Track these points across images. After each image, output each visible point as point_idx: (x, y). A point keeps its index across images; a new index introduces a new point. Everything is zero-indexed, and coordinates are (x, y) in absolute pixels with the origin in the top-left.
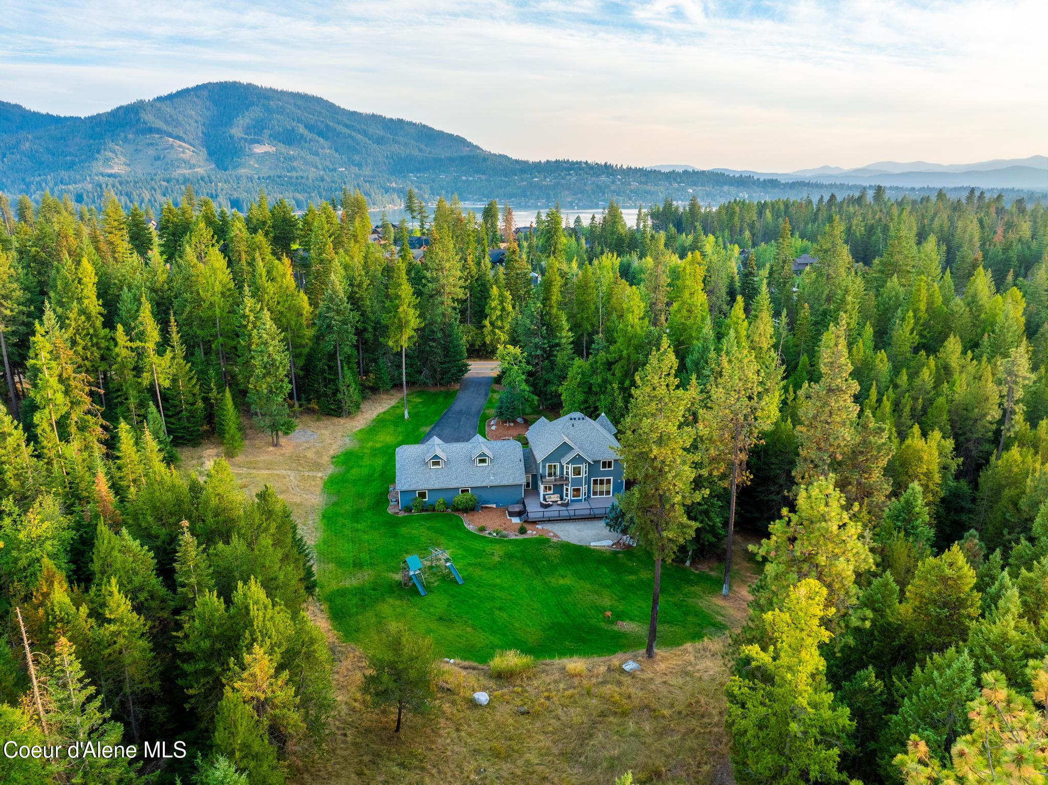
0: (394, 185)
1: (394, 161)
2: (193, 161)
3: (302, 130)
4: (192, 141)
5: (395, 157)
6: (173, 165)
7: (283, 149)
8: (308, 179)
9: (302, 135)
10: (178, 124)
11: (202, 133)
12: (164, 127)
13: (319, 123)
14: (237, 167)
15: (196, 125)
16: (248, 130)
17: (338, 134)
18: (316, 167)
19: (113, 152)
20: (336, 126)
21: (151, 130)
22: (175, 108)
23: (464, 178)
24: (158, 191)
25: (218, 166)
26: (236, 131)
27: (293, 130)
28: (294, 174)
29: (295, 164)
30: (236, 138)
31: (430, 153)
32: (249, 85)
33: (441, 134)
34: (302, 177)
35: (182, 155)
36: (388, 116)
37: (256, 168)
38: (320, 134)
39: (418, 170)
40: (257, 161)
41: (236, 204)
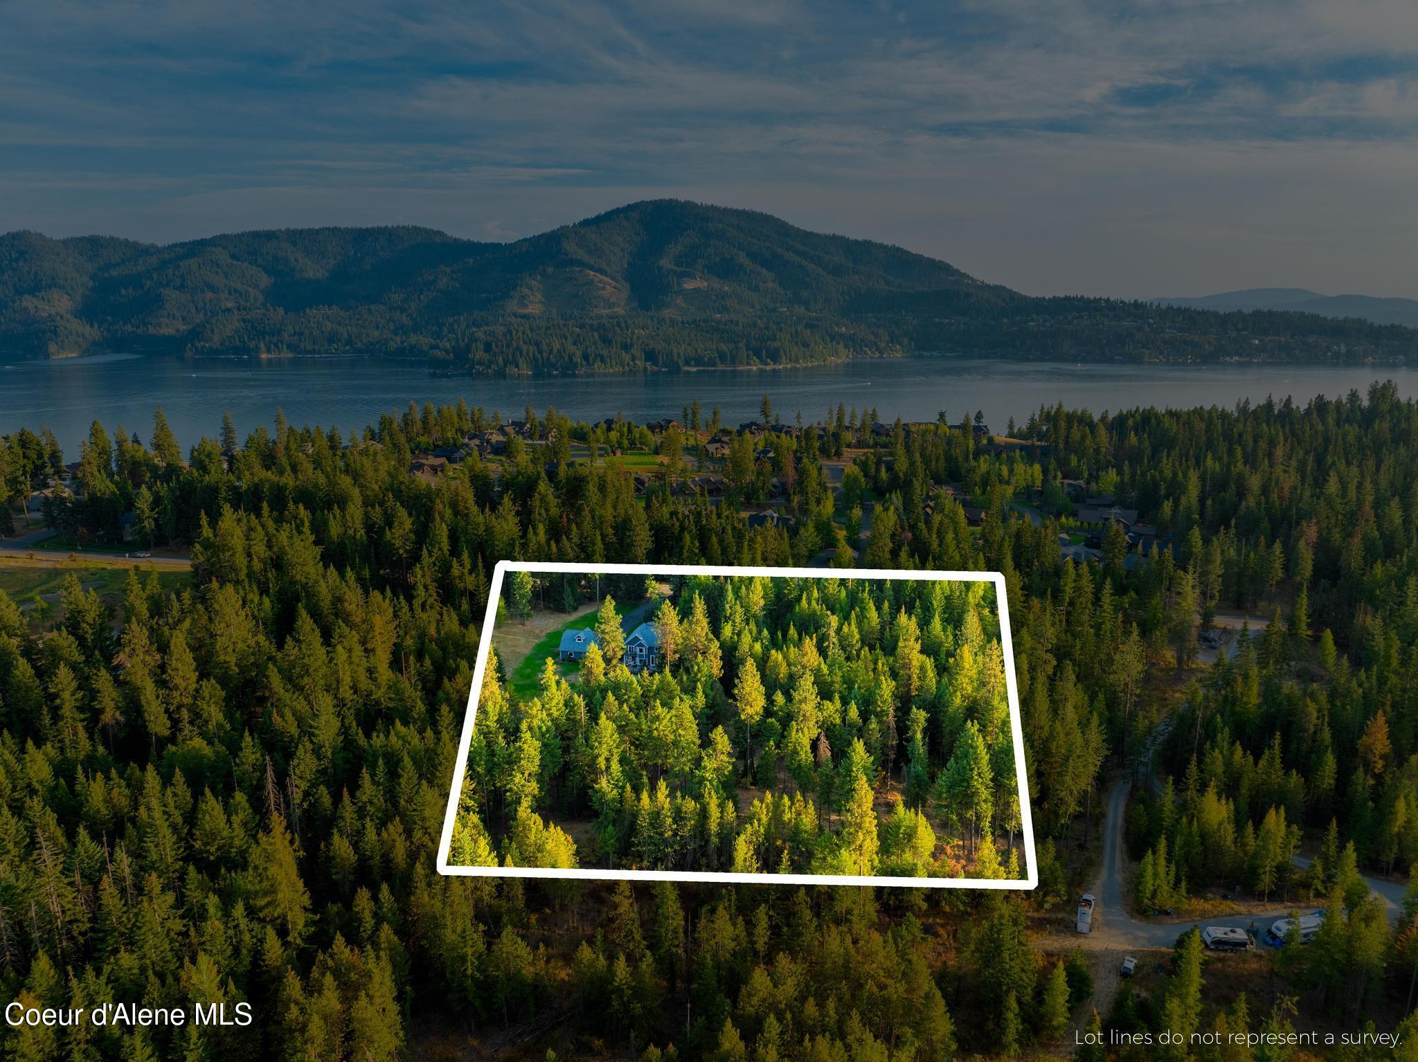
0: (843, 330)
1: (851, 297)
2: (613, 299)
3: (743, 259)
4: (616, 275)
5: (852, 292)
6: (589, 306)
7: (717, 284)
8: (737, 324)
9: (741, 266)
10: (602, 254)
11: (628, 264)
12: (587, 258)
13: (765, 250)
14: (661, 306)
15: (621, 254)
16: (679, 259)
17: (786, 263)
18: (751, 308)
19: (530, 288)
20: (785, 253)
21: (571, 262)
22: (601, 235)
23: (937, 320)
24: (570, 339)
25: (638, 304)
26: (666, 262)
27: (732, 259)
29: (728, 303)
30: (664, 271)
31: (899, 286)
32: (688, 202)
33: (919, 258)
34: (732, 322)
35: (602, 292)
36: (853, 237)
37: (682, 309)
38: (764, 263)
39: (880, 309)
40: (685, 300)
41: (650, 356)
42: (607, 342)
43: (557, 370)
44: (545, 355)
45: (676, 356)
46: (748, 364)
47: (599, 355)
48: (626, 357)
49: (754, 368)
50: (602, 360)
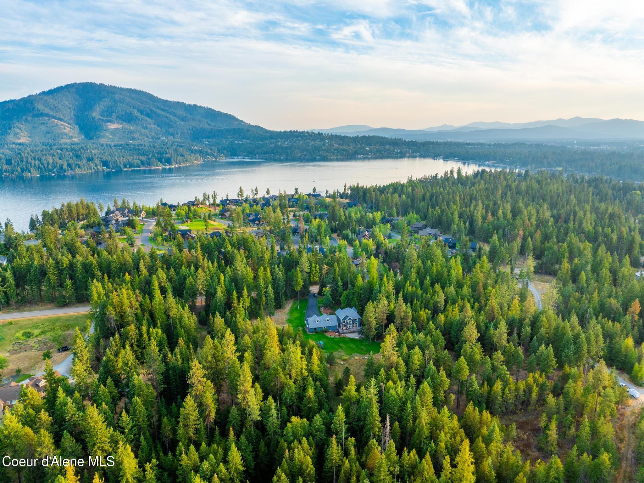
0: (195, 147)
1: (194, 132)
2: (71, 134)
3: (136, 113)
4: (69, 121)
5: (194, 129)
6: (58, 137)
7: (127, 126)
8: (145, 146)
9: (137, 117)
10: (59, 110)
11: (74, 115)
12: (50, 112)
13: (147, 109)
14: (99, 137)
15: (69, 110)
16: (103, 113)
17: (159, 115)
18: (148, 137)
19: (20, 128)
20: (157, 110)
21: (42, 115)
22: (56, 100)
23: (236, 142)
24: (57, 156)
25: (86, 136)
26: (96, 114)
27: (131, 113)
28: (136, 142)
29: (135, 135)
30: (96, 119)
31: (215, 126)
32: (101, 84)
33: (220, 114)
34: (141, 145)
35: (64, 130)
36: (187, 103)
37: (111, 138)
38: (148, 115)
39: (209, 137)
40: (111, 134)
41: (105, 164)
42: (78, 157)
43: (54, 173)
44: (46, 165)
45: (119, 163)
46: (157, 166)
47: (77, 164)
48: (92, 165)
49: (160, 168)
50: (79, 167)
